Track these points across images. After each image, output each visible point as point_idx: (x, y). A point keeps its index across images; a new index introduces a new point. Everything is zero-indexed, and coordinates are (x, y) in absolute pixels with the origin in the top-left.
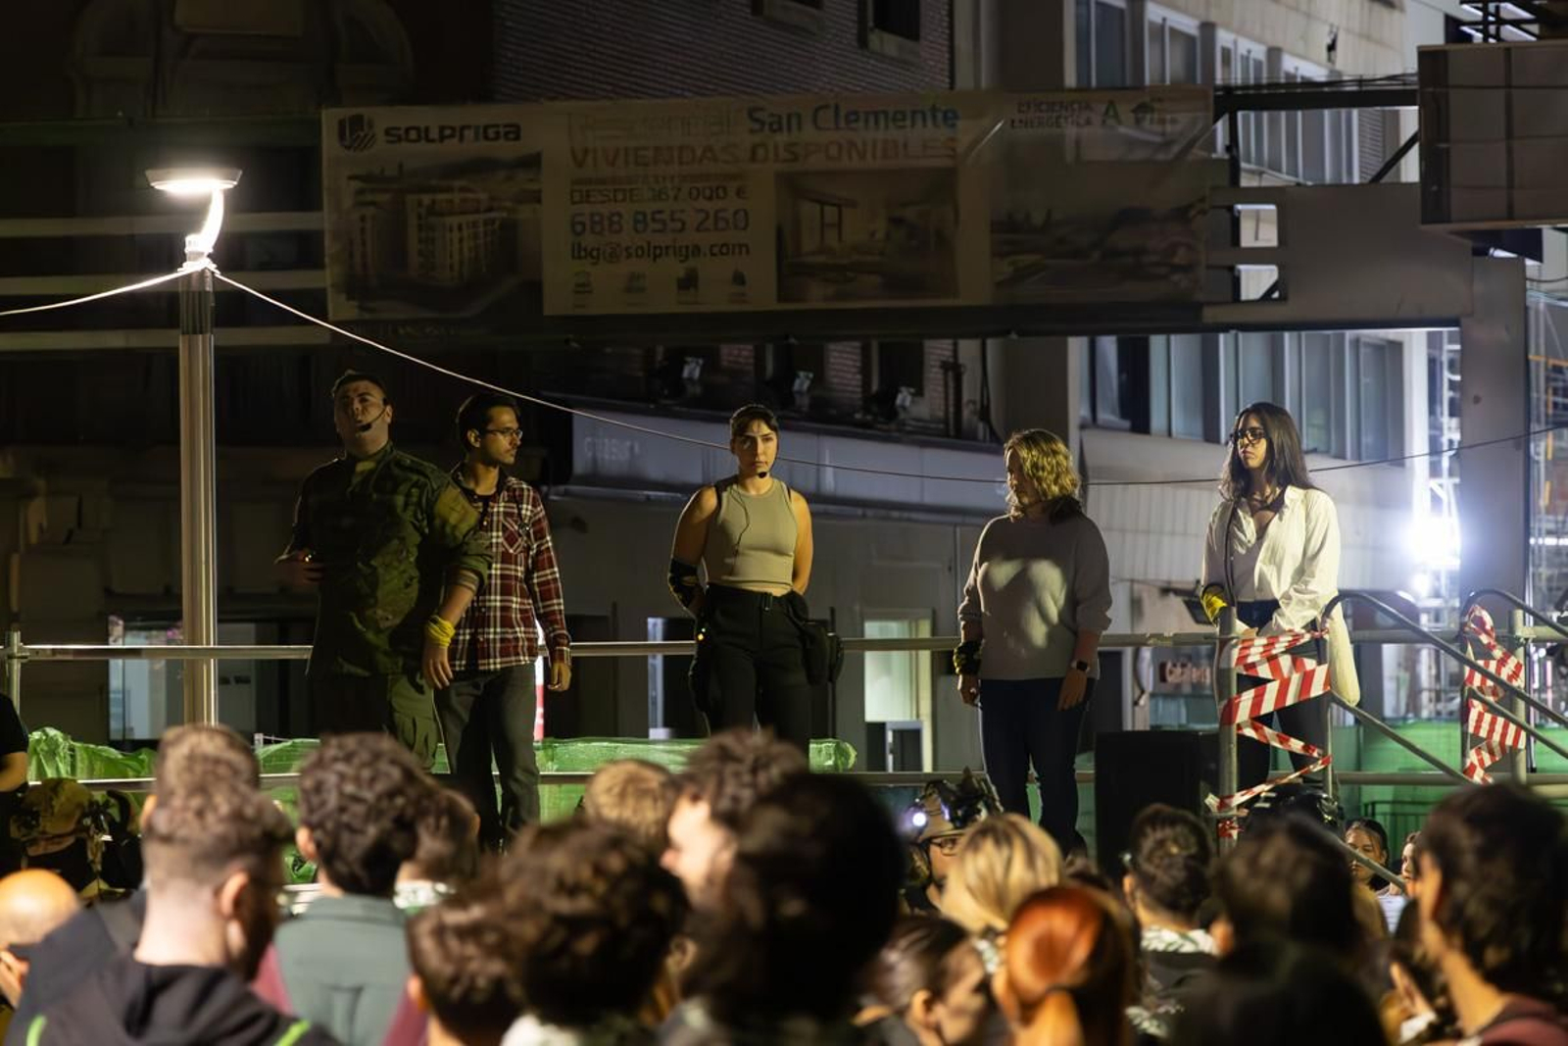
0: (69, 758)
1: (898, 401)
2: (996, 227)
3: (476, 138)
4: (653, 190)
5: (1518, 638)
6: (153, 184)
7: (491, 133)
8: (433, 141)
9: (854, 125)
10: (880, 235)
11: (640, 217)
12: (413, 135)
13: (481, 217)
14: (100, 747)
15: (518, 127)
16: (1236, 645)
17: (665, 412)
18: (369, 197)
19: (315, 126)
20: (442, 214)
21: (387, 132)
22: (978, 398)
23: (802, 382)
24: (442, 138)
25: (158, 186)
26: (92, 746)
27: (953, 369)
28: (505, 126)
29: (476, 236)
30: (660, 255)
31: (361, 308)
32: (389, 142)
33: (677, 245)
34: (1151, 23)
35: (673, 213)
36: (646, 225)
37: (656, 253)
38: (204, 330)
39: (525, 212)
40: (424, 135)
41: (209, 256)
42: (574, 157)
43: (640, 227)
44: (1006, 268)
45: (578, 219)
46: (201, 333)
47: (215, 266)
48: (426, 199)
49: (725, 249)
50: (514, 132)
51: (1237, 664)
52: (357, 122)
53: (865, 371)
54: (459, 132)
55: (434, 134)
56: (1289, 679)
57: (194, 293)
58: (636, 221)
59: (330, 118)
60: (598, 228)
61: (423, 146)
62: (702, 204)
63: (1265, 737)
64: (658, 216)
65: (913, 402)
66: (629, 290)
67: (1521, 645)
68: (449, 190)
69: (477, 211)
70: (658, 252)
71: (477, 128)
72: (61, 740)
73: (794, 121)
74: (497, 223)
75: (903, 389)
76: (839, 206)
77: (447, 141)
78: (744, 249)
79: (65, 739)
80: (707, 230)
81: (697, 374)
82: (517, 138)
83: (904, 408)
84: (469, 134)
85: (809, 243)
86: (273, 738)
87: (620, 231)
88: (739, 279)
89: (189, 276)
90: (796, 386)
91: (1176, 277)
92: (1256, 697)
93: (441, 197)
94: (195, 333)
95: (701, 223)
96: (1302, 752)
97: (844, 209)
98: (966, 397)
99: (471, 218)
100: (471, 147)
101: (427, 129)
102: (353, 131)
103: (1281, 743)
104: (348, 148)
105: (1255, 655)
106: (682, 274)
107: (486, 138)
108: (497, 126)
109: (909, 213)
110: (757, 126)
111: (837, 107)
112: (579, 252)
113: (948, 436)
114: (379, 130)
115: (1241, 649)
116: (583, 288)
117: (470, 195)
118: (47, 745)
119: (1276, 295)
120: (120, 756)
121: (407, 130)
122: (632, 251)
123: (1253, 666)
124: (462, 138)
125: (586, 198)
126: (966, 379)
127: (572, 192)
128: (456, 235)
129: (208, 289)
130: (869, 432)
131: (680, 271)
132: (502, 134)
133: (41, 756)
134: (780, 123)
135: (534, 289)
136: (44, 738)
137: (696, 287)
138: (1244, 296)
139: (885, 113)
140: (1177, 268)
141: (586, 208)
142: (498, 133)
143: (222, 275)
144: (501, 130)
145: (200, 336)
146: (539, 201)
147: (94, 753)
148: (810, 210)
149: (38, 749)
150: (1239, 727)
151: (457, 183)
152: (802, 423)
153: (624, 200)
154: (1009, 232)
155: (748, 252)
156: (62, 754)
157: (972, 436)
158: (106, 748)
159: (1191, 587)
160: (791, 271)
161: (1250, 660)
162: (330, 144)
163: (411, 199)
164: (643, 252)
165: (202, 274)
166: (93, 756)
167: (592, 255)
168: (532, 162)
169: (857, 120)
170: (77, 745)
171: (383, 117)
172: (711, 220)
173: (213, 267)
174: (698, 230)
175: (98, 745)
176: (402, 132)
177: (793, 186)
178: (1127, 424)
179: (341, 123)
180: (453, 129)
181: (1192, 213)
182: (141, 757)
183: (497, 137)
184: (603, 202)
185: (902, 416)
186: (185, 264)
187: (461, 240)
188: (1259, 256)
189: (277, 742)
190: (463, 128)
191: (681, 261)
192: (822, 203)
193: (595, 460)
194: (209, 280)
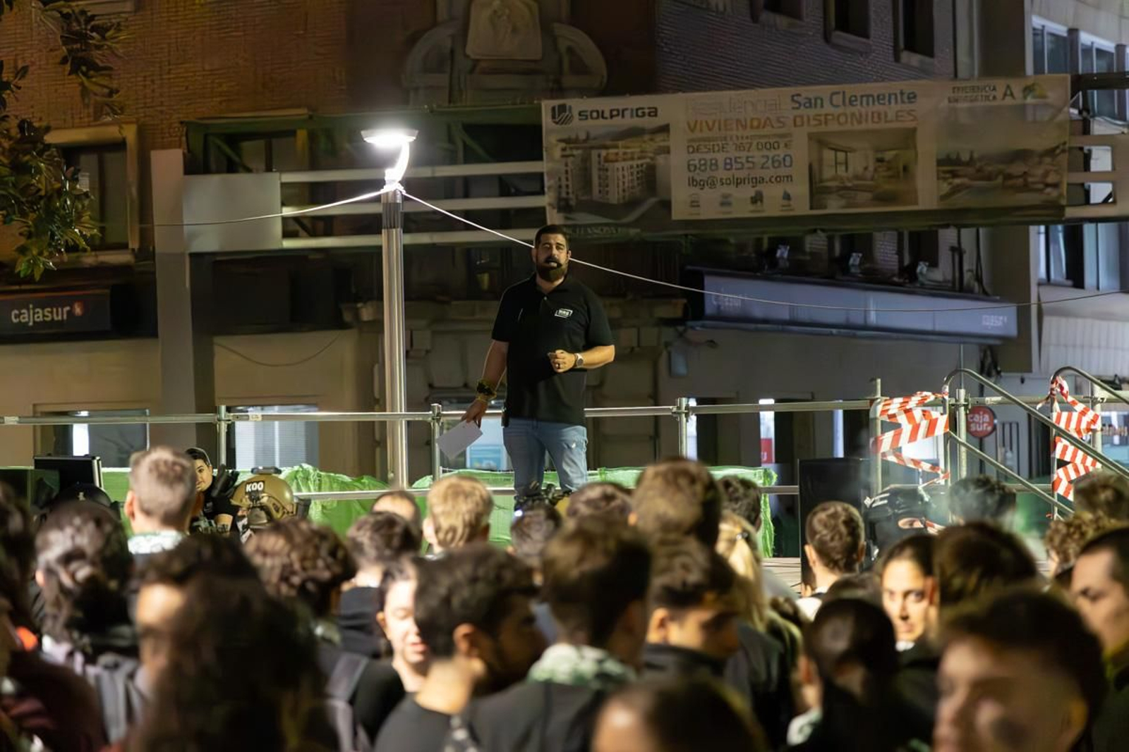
0: (317, 482)
1: (919, 270)
2: (940, 163)
3: (632, 116)
4: (736, 144)
5: (1097, 399)
6: (365, 139)
7: (640, 113)
8: (606, 118)
9: (855, 103)
10: (871, 168)
11: (728, 161)
12: (595, 115)
13: (635, 163)
14: (337, 475)
15: (656, 109)
16: (879, 403)
17: (767, 278)
18: (568, 152)
19: (538, 110)
20: (612, 161)
21: (580, 115)
22: (974, 267)
23: (855, 259)
24: (612, 117)
25: (368, 140)
26: (332, 474)
27: (957, 251)
28: (649, 108)
29: (632, 174)
30: (741, 183)
31: (567, 218)
32: (580, 119)
33: (750, 177)
34: (1082, 45)
35: (748, 157)
36: (732, 166)
37: (739, 182)
38: (396, 226)
39: (661, 160)
40: (601, 115)
41: (400, 182)
42: (689, 126)
43: (728, 167)
44: (945, 188)
45: (692, 162)
46: (394, 227)
47: (403, 188)
48: (604, 153)
49: (779, 179)
50: (654, 112)
51: (881, 415)
52: (562, 108)
53: (900, 252)
54: (621, 113)
55: (607, 114)
56: (919, 424)
57: (390, 204)
58: (726, 164)
59: (547, 105)
60: (703, 168)
61: (601, 121)
62: (765, 152)
63: (903, 461)
64: (739, 160)
65: (928, 270)
66: (722, 204)
67: (1099, 402)
68: (616, 147)
69: (632, 159)
70: (739, 181)
71: (632, 110)
72: (311, 471)
73: (819, 102)
74: (645, 166)
75: (921, 263)
76: (846, 152)
77: (615, 119)
78: (789, 178)
79: (315, 470)
80: (768, 168)
81: (786, 255)
82: (656, 115)
83: (921, 273)
84: (627, 113)
85: (828, 173)
86: (447, 469)
87: (717, 169)
88: (787, 197)
89: (387, 194)
90: (851, 261)
91: (1049, 190)
92: (895, 435)
93: (612, 151)
94: (391, 227)
95: (764, 164)
96: (930, 471)
97: (849, 154)
98: (966, 267)
99: (630, 163)
100: (629, 121)
101: (603, 112)
102: (560, 114)
103: (915, 465)
104: (557, 123)
105: (893, 409)
106: (753, 194)
107: (637, 116)
108: (643, 108)
109: (889, 155)
110: (797, 105)
111: (844, 93)
112: (693, 182)
113: (955, 291)
114: (575, 113)
115: (884, 405)
116: (695, 204)
117: (629, 151)
118: (303, 474)
119: (1111, 200)
120: (350, 480)
121: (592, 112)
122: (724, 181)
123: (893, 416)
124: (623, 116)
125: (697, 150)
126: (966, 257)
127: (688, 147)
128: (620, 173)
129: (398, 201)
130: (902, 288)
131: (752, 192)
132: (647, 114)
133: (299, 481)
134: (810, 103)
135: (666, 205)
136: (301, 469)
137: (762, 201)
138: (1092, 201)
139: (872, 96)
140: (1047, 185)
141: (697, 156)
142: (644, 113)
143: (407, 193)
144: (647, 111)
145: (394, 230)
146: (668, 152)
147: (334, 478)
148: (829, 155)
149: (298, 476)
150: (884, 454)
151: (620, 143)
152: (857, 284)
153: (718, 151)
154: (949, 165)
155: (791, 180)
156: (312, 480)
157: (971, 291)
158: (341, 475)
159: (1111, 379)
160: (817, 191)
161: (890, 412)
162: (546, 120)
163: (594, 153)
164: (730, 181)
165: (395, 192)
166: (333, 480)
167: (701, 185)
168: (665, 129)
169: (856, 100)
170: (323, 473)
171: (577, 104)
172: (770, 162)
173: (401, 188)
174: (762, 168)
175: (335, 473)
176: (589, 114)
177: (819, 141)
178: (1070, 283)
179: (553, 109)
180: (618, 110)
181: (1058, 151)
182: (363, 481)
183: (644, 114)
184: (707, 152)
185: (921, 278)
186: (385, 187)
187: (624, 176)
188: (1101, 177)
189: (450, 471)
190: (623, 111)
191: (753, 187)
192: (836, 150)
193: (719, 307)
194: (399, 196)
